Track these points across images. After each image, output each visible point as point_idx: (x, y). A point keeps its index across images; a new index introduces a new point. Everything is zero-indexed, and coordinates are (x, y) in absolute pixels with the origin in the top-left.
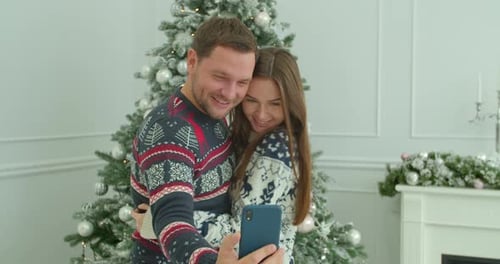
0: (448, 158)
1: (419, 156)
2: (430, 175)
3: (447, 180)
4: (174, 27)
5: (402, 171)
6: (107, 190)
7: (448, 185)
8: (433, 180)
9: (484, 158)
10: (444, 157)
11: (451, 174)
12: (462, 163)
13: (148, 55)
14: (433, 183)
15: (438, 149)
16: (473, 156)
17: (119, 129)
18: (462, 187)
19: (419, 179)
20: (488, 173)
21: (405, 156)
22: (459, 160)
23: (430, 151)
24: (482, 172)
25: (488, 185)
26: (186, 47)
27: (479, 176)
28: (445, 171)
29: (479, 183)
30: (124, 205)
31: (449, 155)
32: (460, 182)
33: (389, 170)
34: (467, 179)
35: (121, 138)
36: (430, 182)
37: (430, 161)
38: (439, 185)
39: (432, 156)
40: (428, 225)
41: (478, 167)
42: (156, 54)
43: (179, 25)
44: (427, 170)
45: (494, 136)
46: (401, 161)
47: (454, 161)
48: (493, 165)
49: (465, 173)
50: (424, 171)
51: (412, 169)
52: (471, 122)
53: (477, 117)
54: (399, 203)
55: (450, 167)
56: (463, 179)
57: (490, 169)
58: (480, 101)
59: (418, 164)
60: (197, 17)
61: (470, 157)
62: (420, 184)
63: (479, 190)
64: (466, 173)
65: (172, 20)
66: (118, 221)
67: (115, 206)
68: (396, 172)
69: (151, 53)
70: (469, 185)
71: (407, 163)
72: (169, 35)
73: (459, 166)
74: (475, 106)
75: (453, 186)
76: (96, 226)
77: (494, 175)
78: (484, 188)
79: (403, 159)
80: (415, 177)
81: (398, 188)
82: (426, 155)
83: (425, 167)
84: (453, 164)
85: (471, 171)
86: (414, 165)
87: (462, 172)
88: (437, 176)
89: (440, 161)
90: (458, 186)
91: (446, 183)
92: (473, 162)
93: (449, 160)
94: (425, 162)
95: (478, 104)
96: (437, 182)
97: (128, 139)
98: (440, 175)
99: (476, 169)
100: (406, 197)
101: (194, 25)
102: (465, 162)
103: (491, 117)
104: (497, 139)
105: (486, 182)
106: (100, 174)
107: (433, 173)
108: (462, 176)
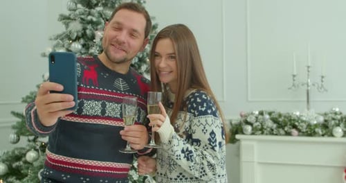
0: (273, 114)
1: (252, 114)
2: (260, 127)
3: (272, 130)
4: (69, 18)
5: (240, 124)
6: (19, 140)
7: (273, 134)
8: (262, 130)
9: (298, 114)
10: (270, 114)
11: (275, 126)
12: (283, 118)
13: (51, 39)
14: (263, 133)
15: (266, 108)
16: (290, 112)
17: (29, 94)
18: (283, 135)
19: (253, 130)
20: (301, 124)
21: (243, 114)
22: (280, 115)
23: (261, 109)
24: (297, 124)
25: (301, 133)
26: (77, 32)
27: (295, 127)
28: (270, 124)
29: (294, 132)
30: (30, 150)
31: (274, 112)
32: (282, 132)
33: (231, 124)
34: (286, 129)
36: (260, 132)
37: (260, 117)
38: (267, 134)
39: (261, 113)
40: (260, 163)
41: (294, 120)
42: (56, 39)
43: (72, 17)
44: (258, 123)
45: (305, 99)
46: (240, 117)
47: (277, 116)
48: (304, 119)
49: (285, 125)
50: (256, 124)
51: (247, 123)
52: (290, 89)
53: (294, 85)
54: (239, 148)
55: (275, 121)
56: (283, 129)
57: (303, 121)
58: (295, 74)
59: (251, 119)
60: (86, 11)
61: (289, 114)
62: (253, 134)
63: (296, 137)
65: (67, 13)
66: (26, 162)
67: (24, 152)
68: (236, 125)
69: (53, 38)
70: (288, 134)
71: (244, 119)
72: (65, 23)
73: (280, 120)
74: (292, 77)
75: (276, 135)
76: (10, 167)
77: (305, 125)
78: (299, 135)
79: (241, 116)
80: (249, 128)
81: (238, 137)
82: (257, 113)
83: (256, 121)
84: (276, 119)
85: (289, 123)
86: (249, 120)
87: (283, 124)
88: (265, 127)
89: (267, 117)
90: (281, 135)
91: (271, 133)
92: (290, 116)
93: (274, 115)
94: (257, 118)
95: (294, 76)
96: (265, 132)
98: (268, 127)
99: (293, 122)
100: (243, 143)
101: (83, 17)
102: (285, 117)
103: (303, 85)
104: (308, 102)
105: (299, 131)
106: (14, 127)
107: (262, 126)
108: (283, 127)
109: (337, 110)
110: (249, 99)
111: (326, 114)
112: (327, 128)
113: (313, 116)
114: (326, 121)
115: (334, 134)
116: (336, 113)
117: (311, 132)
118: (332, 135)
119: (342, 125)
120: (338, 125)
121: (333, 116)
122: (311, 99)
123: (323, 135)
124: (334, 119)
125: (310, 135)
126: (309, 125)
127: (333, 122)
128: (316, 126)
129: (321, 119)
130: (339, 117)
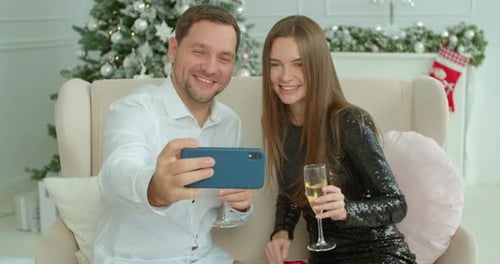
0: (353, 29)
1: (330, 29)
2: (338, 44)
3: (351, 46)
8: (341, 47)
9: (379, 29)
10: (350, 29)
11: (354, 42)
12: (363, 33)
14: (341, 50)
15: (346, 23)
16: (371, 27)
18: (363, 51)
19: (331, 45)
20: (382, 39)
22: (360, 31)
23: (340, 24)
24: (377, 39)
25: (382, 49)
27: (375, 43)
28: (349, 39)
29: (375, 48)
30: (104, 64)
31: (354, 27)
32: (362, 48)
34: (366, 45)
35: (98, 13)
36: (339, 49)
37: (339, 32)
38: (346, 51)
39: (340, 29)
41: (375, 36)
45: (388, 13)
47: (357, 31)
48: (386, 34)
50: (335, 40)
55: (355, 36)
56: (363, 45)
57: (384, 37)
59: (330, 35)
61: (369, 28)
63: (376, 54)
64: (366, 41)
70: (368, 50)
73: (361, 35)
75: (356, 51)
77: (385, 41)
78: (379, 51)
82: (335, 28)
83: (335, 37)
84: (356, 34)
85: (369, 39)
87: (363, 40)
88: (344, 43)
89: (347, 32)
90: (360, 51)
91: (351, 49)
92: (370, 32)
93: (354, 31)
94: (335, 33)
96: (344, 48)
97: (102, 14)
98: (347, 43)
99: (373, 37)
102: (365, 32)
104: (391, 16)
105: (379, 46)
106: (80, 42)
107: (341, 42)
108: (363, 43)
109: (420, 24)
110: (329, 14)
111: (408, 30)
112: (408, 45)
113: (396, 31)
114: (408, 36)
115: (416, 49)
116: (419, 28)
117: (392, 48)
118: (413, 51)
119: (424, 40)
120: (419, 40)
121: (416, 31)
122: (395, 13)
123: (404, 51)
124: (416, 34)
125: (391, 51)
126: (390, 41)
127: (415, 38)
128: (397, 41)
129: (403, 35)
130: (421, 32)
